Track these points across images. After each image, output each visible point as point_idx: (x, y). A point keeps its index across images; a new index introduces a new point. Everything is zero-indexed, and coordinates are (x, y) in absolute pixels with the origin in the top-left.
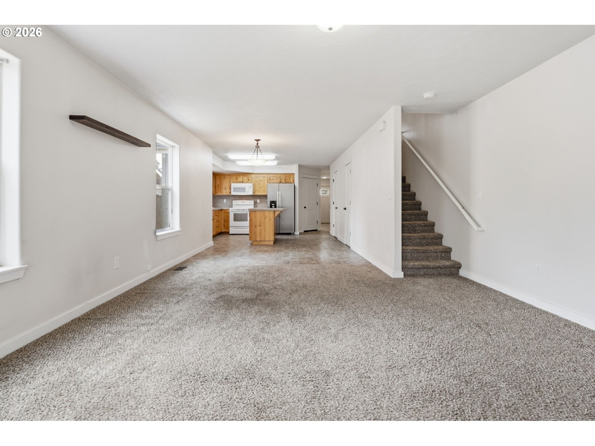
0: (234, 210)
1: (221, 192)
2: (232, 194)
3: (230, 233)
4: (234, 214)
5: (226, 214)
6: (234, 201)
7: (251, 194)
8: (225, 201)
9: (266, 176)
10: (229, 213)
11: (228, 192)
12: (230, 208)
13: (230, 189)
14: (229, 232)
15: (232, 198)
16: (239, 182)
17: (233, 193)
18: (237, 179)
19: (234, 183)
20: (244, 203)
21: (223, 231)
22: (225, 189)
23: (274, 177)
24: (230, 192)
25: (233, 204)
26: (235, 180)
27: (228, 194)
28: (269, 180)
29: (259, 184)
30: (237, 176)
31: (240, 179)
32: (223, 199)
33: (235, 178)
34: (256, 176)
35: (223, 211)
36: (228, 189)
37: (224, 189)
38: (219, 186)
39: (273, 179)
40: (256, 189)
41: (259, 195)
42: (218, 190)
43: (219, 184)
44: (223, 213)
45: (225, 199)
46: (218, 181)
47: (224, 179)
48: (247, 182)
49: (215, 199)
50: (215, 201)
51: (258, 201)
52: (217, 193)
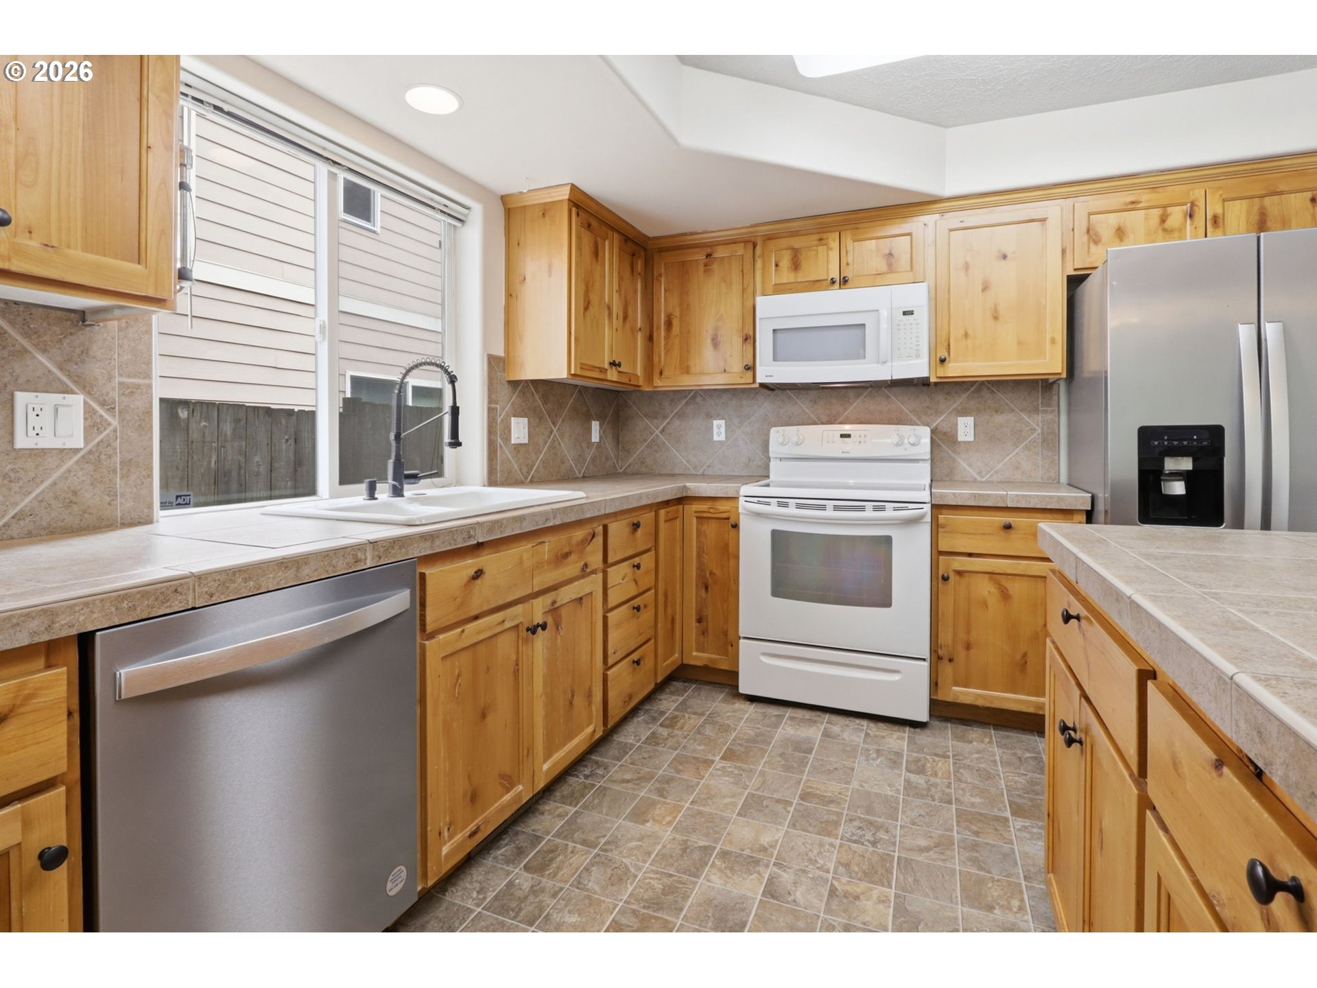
0: (773, 508)
1: (686, 370)
2: (761, 379)
3: (743, 689)
4: (775, 533)
5: (711, 529)
6: (776, 434)
7: (918, 368)
8: (719, 430)
9: (1053, 210)
10: (736, 526)
11: (737, 367)
12: (746, 490)
13: (749, 339)
14: (735, 675)
15: (765, 407)
16: (814, 285)
17: (769, 372)
18: (796, 266)
19: (780, 289)
20: (850, 448)
21: (698, 657)
22: (715, 343)
23: (1133, 205)
24: (751, 368)
25: (774, 449)
26: (786, 276)
27: (734, 377)
28: (1081, 238)
29: (985, 288)
30: (796, 242)
31: (827, 262)
32: (710, 417)
33: (785, 263)
34: (953, 219)
35: (696, 507)
36: (737, 341)
37: (709, 342)
38: (676, 322)
39: (1120, 233)
40: (956, 333)
41: (976, 382)
42: (666, 354)
43: (677, 313)
44: (695, 520)
45: (719, 417)
46: (666, 290)
47: (704, 272)
48: (884, 273)
49: (656, 418)
50: (659, 430)
51: (965, 428)
52: (661, 373)
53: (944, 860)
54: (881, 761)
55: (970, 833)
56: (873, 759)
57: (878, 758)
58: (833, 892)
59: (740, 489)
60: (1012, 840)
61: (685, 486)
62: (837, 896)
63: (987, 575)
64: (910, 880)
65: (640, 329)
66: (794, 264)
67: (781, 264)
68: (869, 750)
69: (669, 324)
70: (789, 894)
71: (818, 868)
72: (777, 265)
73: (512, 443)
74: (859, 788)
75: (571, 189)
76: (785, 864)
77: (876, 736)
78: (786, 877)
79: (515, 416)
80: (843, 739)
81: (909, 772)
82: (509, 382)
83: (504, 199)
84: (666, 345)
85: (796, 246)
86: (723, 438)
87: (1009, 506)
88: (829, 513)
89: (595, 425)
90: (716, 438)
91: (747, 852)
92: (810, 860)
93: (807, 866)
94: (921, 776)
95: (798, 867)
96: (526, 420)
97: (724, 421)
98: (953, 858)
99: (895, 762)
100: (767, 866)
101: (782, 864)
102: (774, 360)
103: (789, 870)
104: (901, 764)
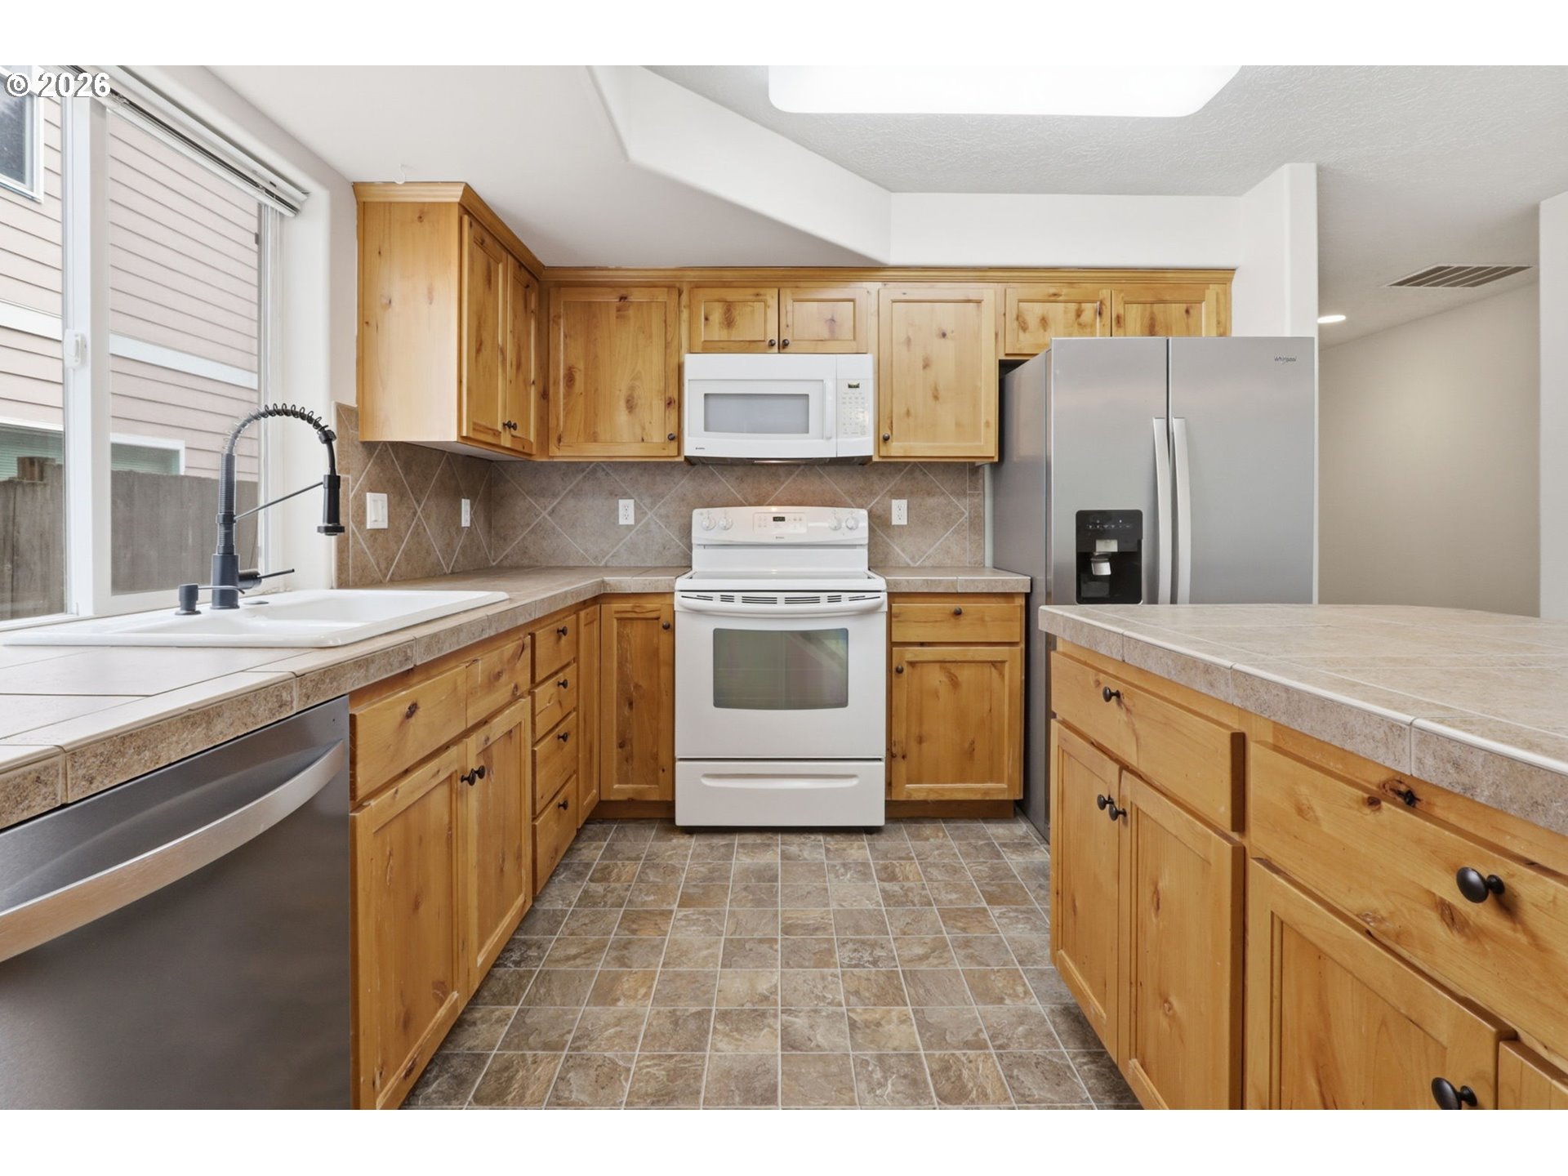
0: (716, 604)
1: (594, 438)
2: (689, 450)
3: (681, 820)
4: (718, 633)
5: (636, 632)
6: (700, 517)
7: (862, 445)
8: (626, 512)
9: (989, 292)
10: (670, 628)
11: (657, 436)
12: (682, 583)
13: (675, 404)
14: (670, 806)
15: (684, 485)
16: (750, 346)
17: (698, 443)
18: (729, 322)
19: (709, 347)
20: (788, 531)
21: (620, 790)
22: (631, 405)
23: (1054, 298)
24: (676, 438)
25: (697, 535)
26: (717, 333)
27: (654, 445)
28: (1012, 325)
29: (926, 366)
30: (731, 295)
31: (760, 319)
32: (615, 495)
33: (717, 316)
34: (895, 290)
35: (617, 606)
36: (658, 405)
37: (622, 404)
38: (579, 378)
39: (1044, 322)
40: (899, 410)
41: (909, 463)
42: (566, 416)
43: (581, 365)
44: (615, 621)
45: (626, 496)
46: (565, 336)
47: (617, 317)
48: (825, 340)
49: (543, 496)
50: (547, 511)
51: (899, 512)
52: (559, 440)
53: (944, 964)
54: (851, 875)
55: (959, 931)
56: (842, 875)
57: (846, 873)
58: (853, 1025)
59: (674, 583)
60: (996, 929)
61: (603, 582)
62: (859, 1028)
63: (938, 665)
64: (921, 991)
65: (533, 382)
66: (727, 318)
67: (711, 318)
68: (835, 866)
69: (570, 379)
70: (809, 1039)
71: (829, 1004)
72: (706, 319)
73: (368, 527)
74: (840, 908)
75: (464, 190)
76: (793, 1008)
77: (837, 850)
78: (800, 1023)
79: (371, 491)
80: (805, 859)
81: (883, 880)
82: (364, 443)
83: (357, 187)
84: (566, 404)
85: (729, 298)
86: (631, 521)
87: (959, 591)
88: (781, 606)
89: (466, 504)
90: (622, 521)
91: (749, 1006)
92: (817, 997)
93: (817, 1005)
94: (894, 883)
95: (808, 1008)
96: (384, 496)
97: (632, 501)
98: (952, 959)
99: (865, 874)
100: (775, 1016)
101: (790, 1010)
102: (706, 429)
103: (800, 1014)
104: (871, 873)
